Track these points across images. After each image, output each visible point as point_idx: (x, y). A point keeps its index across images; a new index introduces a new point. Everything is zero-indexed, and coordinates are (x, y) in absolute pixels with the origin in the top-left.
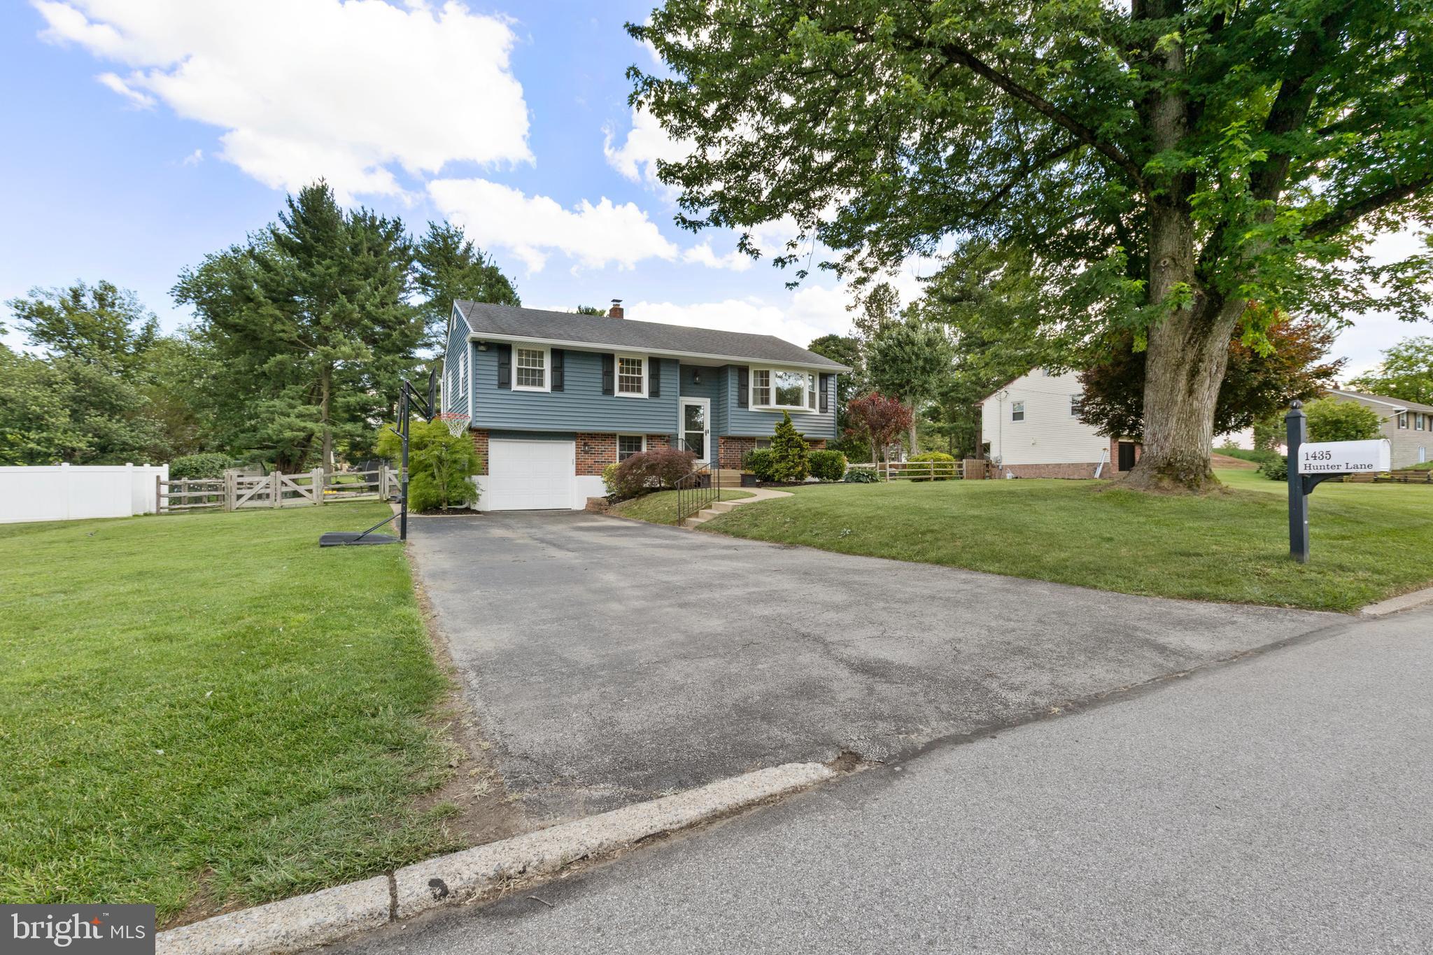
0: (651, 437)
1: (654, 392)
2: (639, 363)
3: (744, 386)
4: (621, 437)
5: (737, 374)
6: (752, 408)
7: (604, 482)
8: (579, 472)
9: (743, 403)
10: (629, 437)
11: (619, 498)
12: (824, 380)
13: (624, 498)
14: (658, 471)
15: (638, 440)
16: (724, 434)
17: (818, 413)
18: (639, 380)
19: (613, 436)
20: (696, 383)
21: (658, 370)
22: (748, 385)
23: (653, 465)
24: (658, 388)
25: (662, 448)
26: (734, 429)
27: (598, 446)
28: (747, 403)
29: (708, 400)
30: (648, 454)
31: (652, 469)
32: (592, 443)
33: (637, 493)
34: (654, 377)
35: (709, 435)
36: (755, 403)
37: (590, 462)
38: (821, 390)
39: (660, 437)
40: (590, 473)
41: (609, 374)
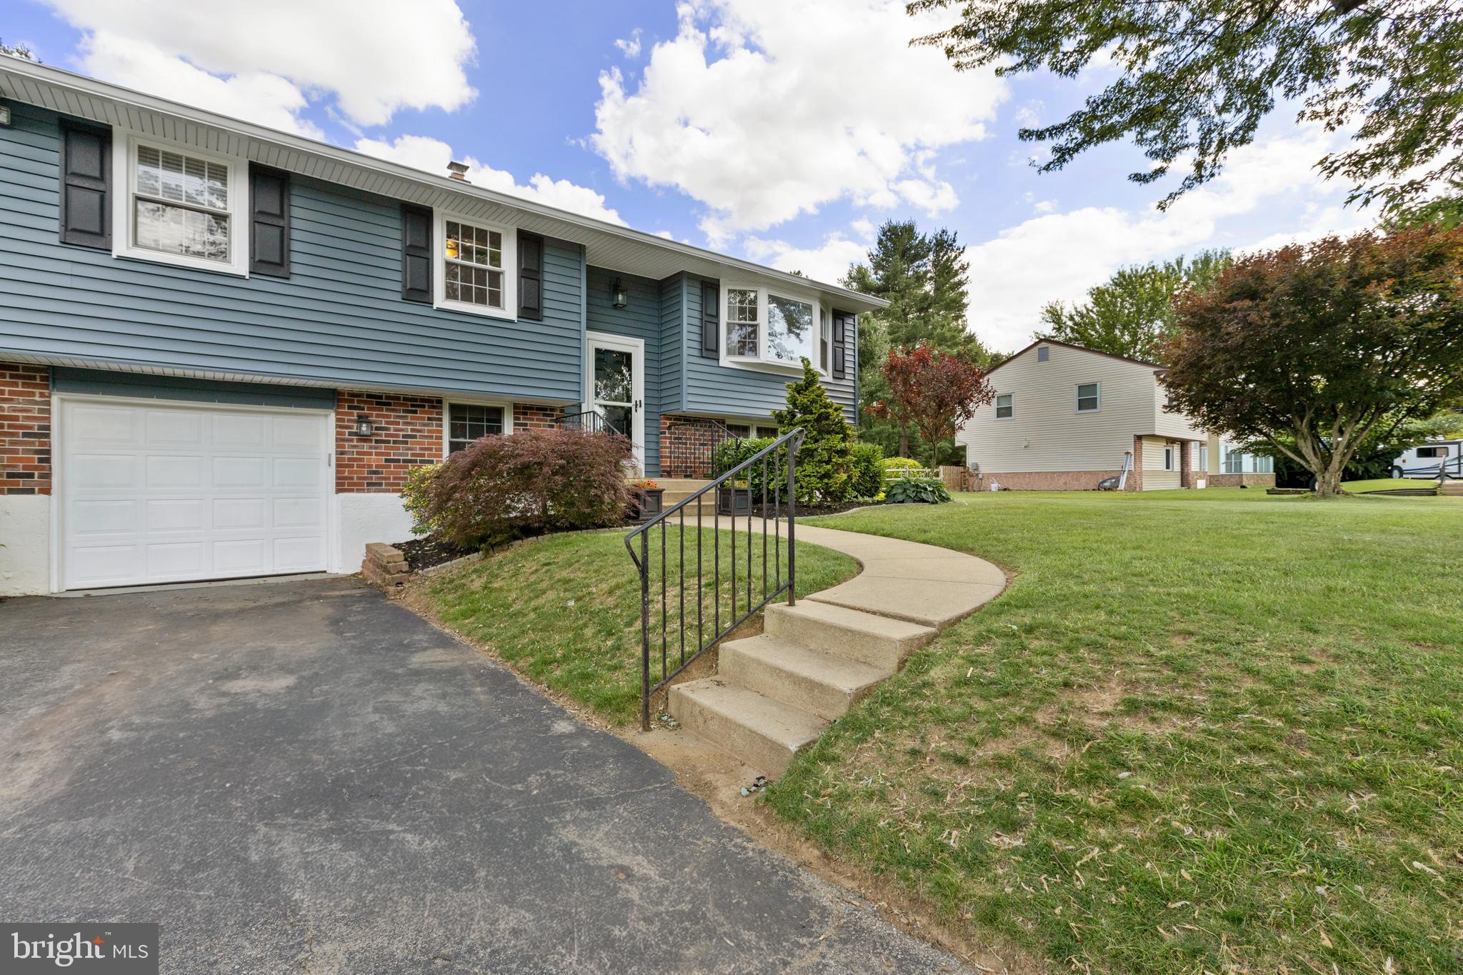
0: (524, 410)
1: (531, 310)
2: (496, 239)
3: (709, 319)
4: (454, 408)
5: (698, 291)
6: (726, 360)
7: (407, 508)
8: (343, 485)
9: (709, 350)
10: (473, 409)
11: (442, 547)
12: (839, 323)
13: (452, 551)
14: (539, 482)
15: (494, 416)
16: (673, 409)
17: (830, 379)
18: (496, 278)
19: (434, 403)
20: (616, 307)
21: (540, 263)
22: (717, 316)
23: (526, 466)
24: (539, 298)
25: (548, 433)
26: (692, 403)
27: (396, 424)
28: (717, 351)
29: (641, 342)
30: (514, 440)
31: (525, 475)
32: (381, 418)
33: (483, 539)
34: (530, 274)
35: (641, 411)
36: (730, 352)
37: (374, 460)
38: (835, 340)
39: (543, 410)
40: (374, 486)
41: (420, 252)
